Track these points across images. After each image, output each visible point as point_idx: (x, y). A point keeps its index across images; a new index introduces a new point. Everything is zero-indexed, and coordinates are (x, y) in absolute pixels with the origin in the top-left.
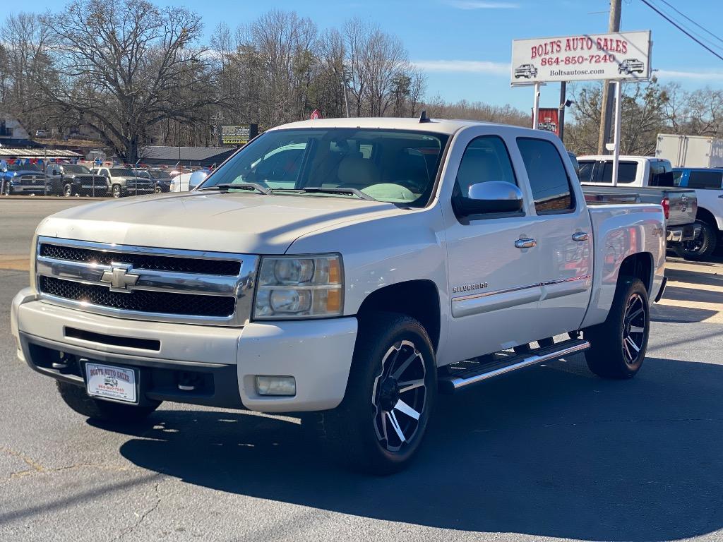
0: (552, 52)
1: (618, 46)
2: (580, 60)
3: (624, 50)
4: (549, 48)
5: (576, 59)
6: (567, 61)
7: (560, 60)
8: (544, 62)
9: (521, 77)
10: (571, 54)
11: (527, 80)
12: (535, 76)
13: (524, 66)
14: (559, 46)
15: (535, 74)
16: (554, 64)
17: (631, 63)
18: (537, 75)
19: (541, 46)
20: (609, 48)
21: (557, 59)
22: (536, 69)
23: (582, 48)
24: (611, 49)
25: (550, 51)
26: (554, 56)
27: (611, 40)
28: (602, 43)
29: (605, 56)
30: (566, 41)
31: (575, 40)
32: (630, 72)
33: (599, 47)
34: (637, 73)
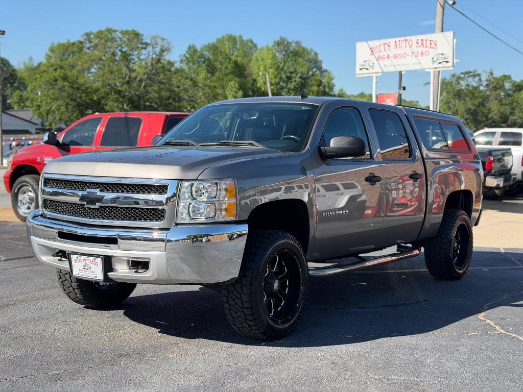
0: (385, 50)
1: (431, 44)
2: (405, 56)
3: (436, 47)
4: (382, 48)
5: (402, 55)
7: (390, 56)
8: (379, 58)
9: (363, 70)
10: (397, 51)
11: (367, 71)
12: (373, 69)
13: (365, 62)
14: (389, 46)
15: (372, 67)
16: (386, 59)
17: (441, 56)
19: (377, 46)
20: (425, 45)
21: (388, 55)
22: (373, 63)
23: (406, 47)
24: (426, 47)
25: (383, 49)
26: (385, 54)
27: (426, 40)
28: (420, 42)
29: (422, 52)
30: (394, 43)
31: (401, 42)
32: (440, 63)
33: (418, 45)
34: (445, 63)
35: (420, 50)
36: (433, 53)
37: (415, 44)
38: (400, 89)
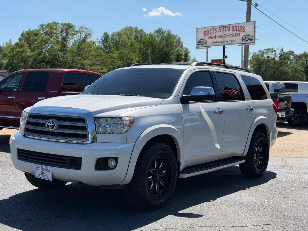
0: (213, 33)
1: (241, 29)
3: (244, 31)
4: (211, 31)
5: (223, 36)
7: (216, 37)
8: (210, 38)
9: (200, 45)
10: (221, 33)
11: (202, 46)
12: (206, 44)
13: (201, 40)
14: (216, 30)
16: (214, 38)
17: (247, 36)
19: (208, 30)
20: (237, 30)
22: (206, 41)
23: (226, 31)
24: (238, 31)
26: (214, 35)
27: (238, 26)
28: (234, 28)
29: (236, 34)
30: (219, 28)
31: (223, 27)
32: (247, 41)
33: (233, 30)
34: (250, 41)
35: (234, 32)
36: (242, 34)
37: (231, 29)
38: (224, 57)
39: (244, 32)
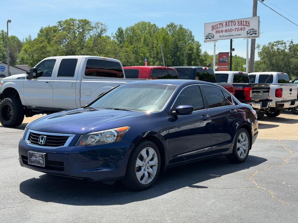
1: (246, 23)
4: (218, 26)
5: (230, 30)
6: (226, 31)
7: (223, 31)
8: (217, 32)
9: (208, 39)
10: (228, 28)
11: (210, 40)
13: (209, 34)
14: (222, 25)
15: (213, 37)
16: (221, 33)
17: (252, 30)
18: (214, 38)
19: (215, 25)
22: (214, 35)
23: (232, 25)
24: (243, 25)
26: (221, 29)
27: (243, 21)
28: (240, 23)
29: (241, 28)
30: (225, 23)
31: (229, 22)
32: (251, 34)
33: (239, 24)
34: (254, 34)
35: (240, 27)
36: (247, 29)
37: (237, 23)
38: (231, 50)
39: (249, 26)
